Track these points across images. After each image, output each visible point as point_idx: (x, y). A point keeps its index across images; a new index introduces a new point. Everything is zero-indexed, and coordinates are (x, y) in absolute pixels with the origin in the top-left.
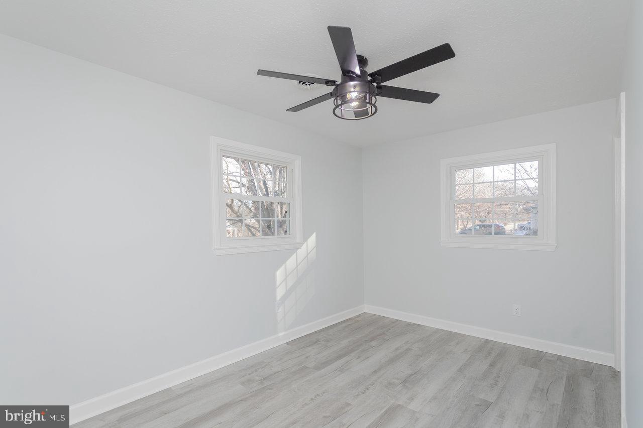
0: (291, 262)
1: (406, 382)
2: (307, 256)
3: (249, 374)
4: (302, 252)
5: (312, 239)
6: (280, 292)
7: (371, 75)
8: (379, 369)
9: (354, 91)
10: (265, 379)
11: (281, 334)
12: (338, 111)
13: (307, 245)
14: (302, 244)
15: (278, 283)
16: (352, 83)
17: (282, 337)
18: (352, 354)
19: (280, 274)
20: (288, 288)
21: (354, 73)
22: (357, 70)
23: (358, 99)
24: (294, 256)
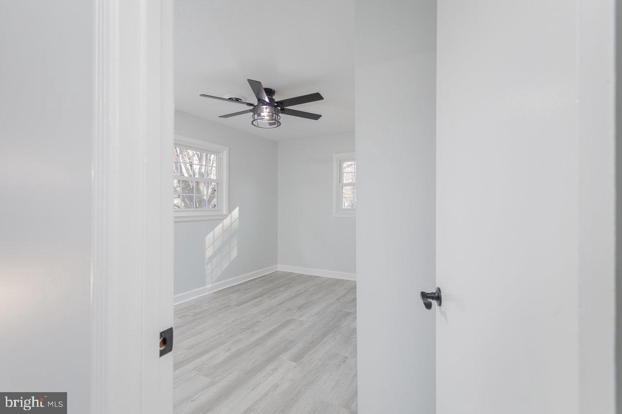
0: (218, 229)
1: (300, 308)
2: (231, 225)
3: (184, 312)
4: (227, 222)
5: (236, 212)
6: (209, 253)
7: (277, 103)
8: (283, 303)
9: (266, 112)
10: (197, 314)
11: (208, 286)
12: (255, 123)
13: (231, 218)
14: (227, 215)
15: (207, 245)
16: (265, 107)
17: (209, 288)
18: (265, 296)
19: (209, 238)
20: (215, 250)
21: (265, 101)
22: (267, 100)
23: (268, 116)
24: (221, 224)
